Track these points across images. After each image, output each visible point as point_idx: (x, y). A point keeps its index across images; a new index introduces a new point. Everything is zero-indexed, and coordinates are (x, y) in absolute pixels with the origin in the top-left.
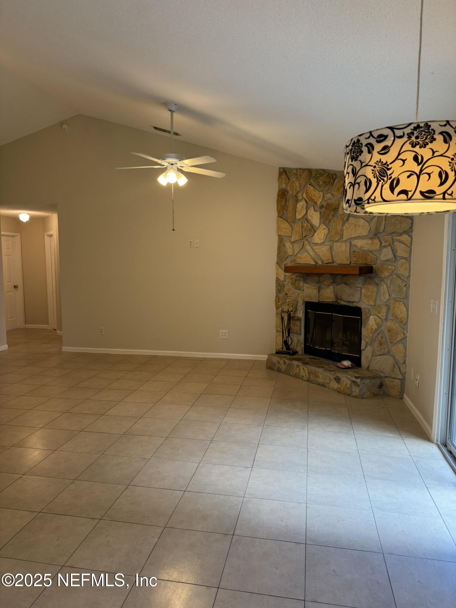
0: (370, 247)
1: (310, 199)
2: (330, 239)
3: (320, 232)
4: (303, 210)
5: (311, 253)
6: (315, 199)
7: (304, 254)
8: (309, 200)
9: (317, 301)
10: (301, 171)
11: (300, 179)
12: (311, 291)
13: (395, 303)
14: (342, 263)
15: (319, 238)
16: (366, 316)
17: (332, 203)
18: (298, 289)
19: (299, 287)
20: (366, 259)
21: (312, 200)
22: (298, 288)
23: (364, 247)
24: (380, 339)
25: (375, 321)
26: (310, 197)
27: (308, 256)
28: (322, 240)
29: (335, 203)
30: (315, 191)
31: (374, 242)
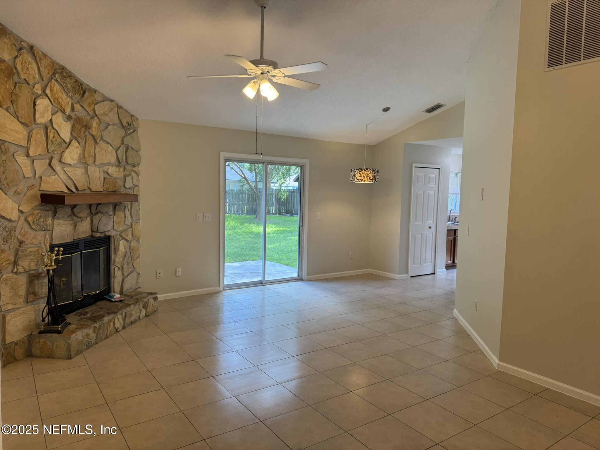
0: (118, 174)
1: (56, 101)
2: (83, 161)
3: (73, 150)
4: (47, 112)
5: (61, 177)
6: (63, 103)
7: (53, 177)
8: (54, 101)
9: (71, 240)
10: (41, 53)
11: (41, 63)
12: (64, 228)
13: (135, 225)
14: (97, 190)
15: (72, 158)
16: (118, 242)
17: (82, 118)
18: (44, 229)
19: (45, 227)
20: (115, 186)
21: (59, 103)
22: (43, 227)
23: (113, 175)
24: (127, 260)
25: (123, 244)
26: (56, 98)
27: (59, 180)
28: (75, 160)
29: (85, 119)
30: (62, 93)
31: (120, 171)
